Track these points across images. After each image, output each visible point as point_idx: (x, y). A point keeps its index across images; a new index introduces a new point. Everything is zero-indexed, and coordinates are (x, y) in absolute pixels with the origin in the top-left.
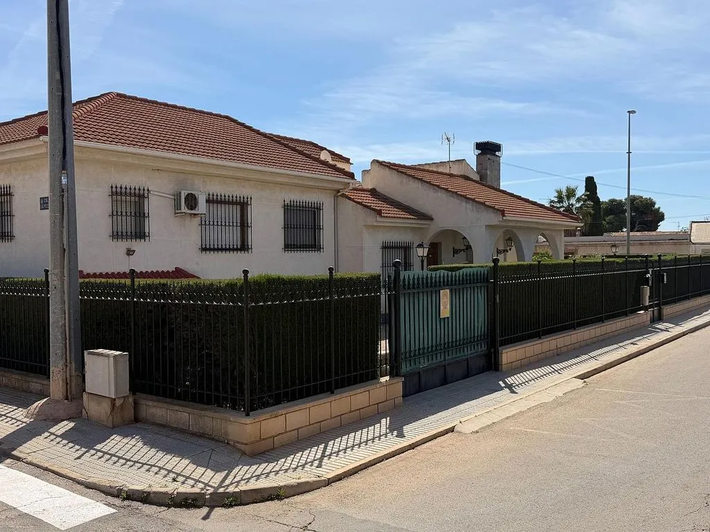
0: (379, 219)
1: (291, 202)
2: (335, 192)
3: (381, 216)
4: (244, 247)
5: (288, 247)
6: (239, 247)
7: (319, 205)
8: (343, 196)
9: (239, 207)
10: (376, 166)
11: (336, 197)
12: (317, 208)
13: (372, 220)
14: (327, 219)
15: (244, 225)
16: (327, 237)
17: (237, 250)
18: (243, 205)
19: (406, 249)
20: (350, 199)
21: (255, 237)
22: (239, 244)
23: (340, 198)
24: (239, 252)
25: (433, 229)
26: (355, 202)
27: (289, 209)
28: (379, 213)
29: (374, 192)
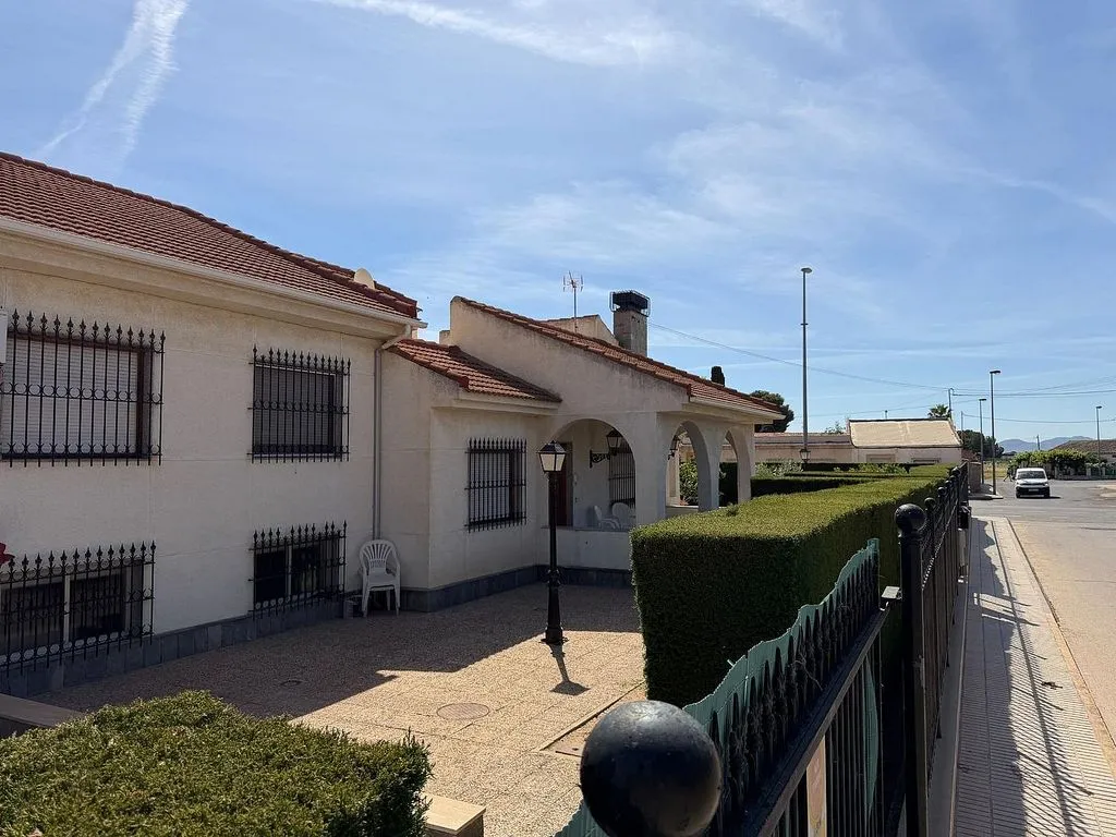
0: (463, 396)
1: (271, 353)
2: (376, 343)
3: (468, 391)
4: (142, 450)
5: (262, 449)
6: (132, 450)
7: (339, 364)
8: (393, 349)
9: (134, 357)
10: (461, 309)
11: (378, 352)
12: (337, 372)
13: (449, 396)
14: (357, 394)
15: (144, 400)
16: (357, 429)
17: (126, 456)
18: (143, 353)
19: (513, 453)
20: (405, 355)
21: (168, 427)
22: (132, 442)
23: (387, 355)
24: (133, 463)
25: (560, 418)
26: (416, 361)
27: (267, 370)
28: (463, 382)
29: (454, 352)
